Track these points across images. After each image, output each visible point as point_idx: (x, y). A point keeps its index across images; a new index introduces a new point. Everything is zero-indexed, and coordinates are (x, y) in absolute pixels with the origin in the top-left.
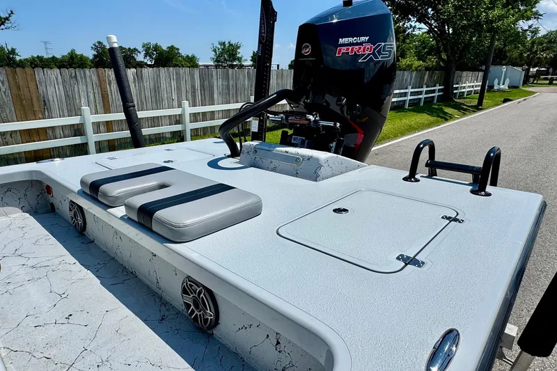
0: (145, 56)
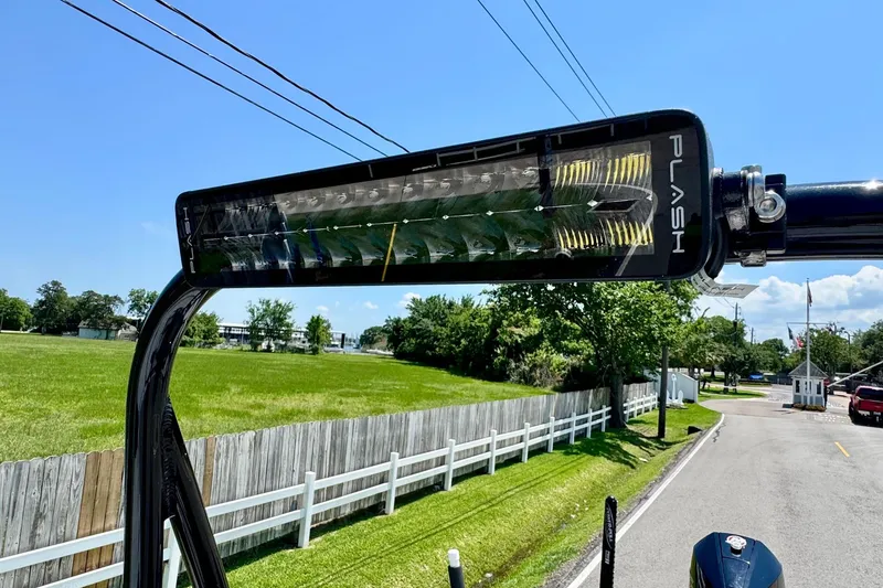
0: (132, 308)
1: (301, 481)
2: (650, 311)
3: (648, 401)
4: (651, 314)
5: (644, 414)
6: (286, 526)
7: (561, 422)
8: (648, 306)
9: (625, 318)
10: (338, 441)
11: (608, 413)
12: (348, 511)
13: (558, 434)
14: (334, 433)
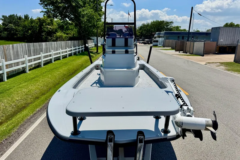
1: (24, 57)
2: (94, 18)
3: (92, 45)
4: (94, 19)
5: (92, 48)
6: (23, 68)
7: (74, 48)
8: (93, 16)
9: (87, 20)
10: (29, 49)
11: (84, 47)
12: (33, 66)
13: (74, 51)
14: (28, 47)
